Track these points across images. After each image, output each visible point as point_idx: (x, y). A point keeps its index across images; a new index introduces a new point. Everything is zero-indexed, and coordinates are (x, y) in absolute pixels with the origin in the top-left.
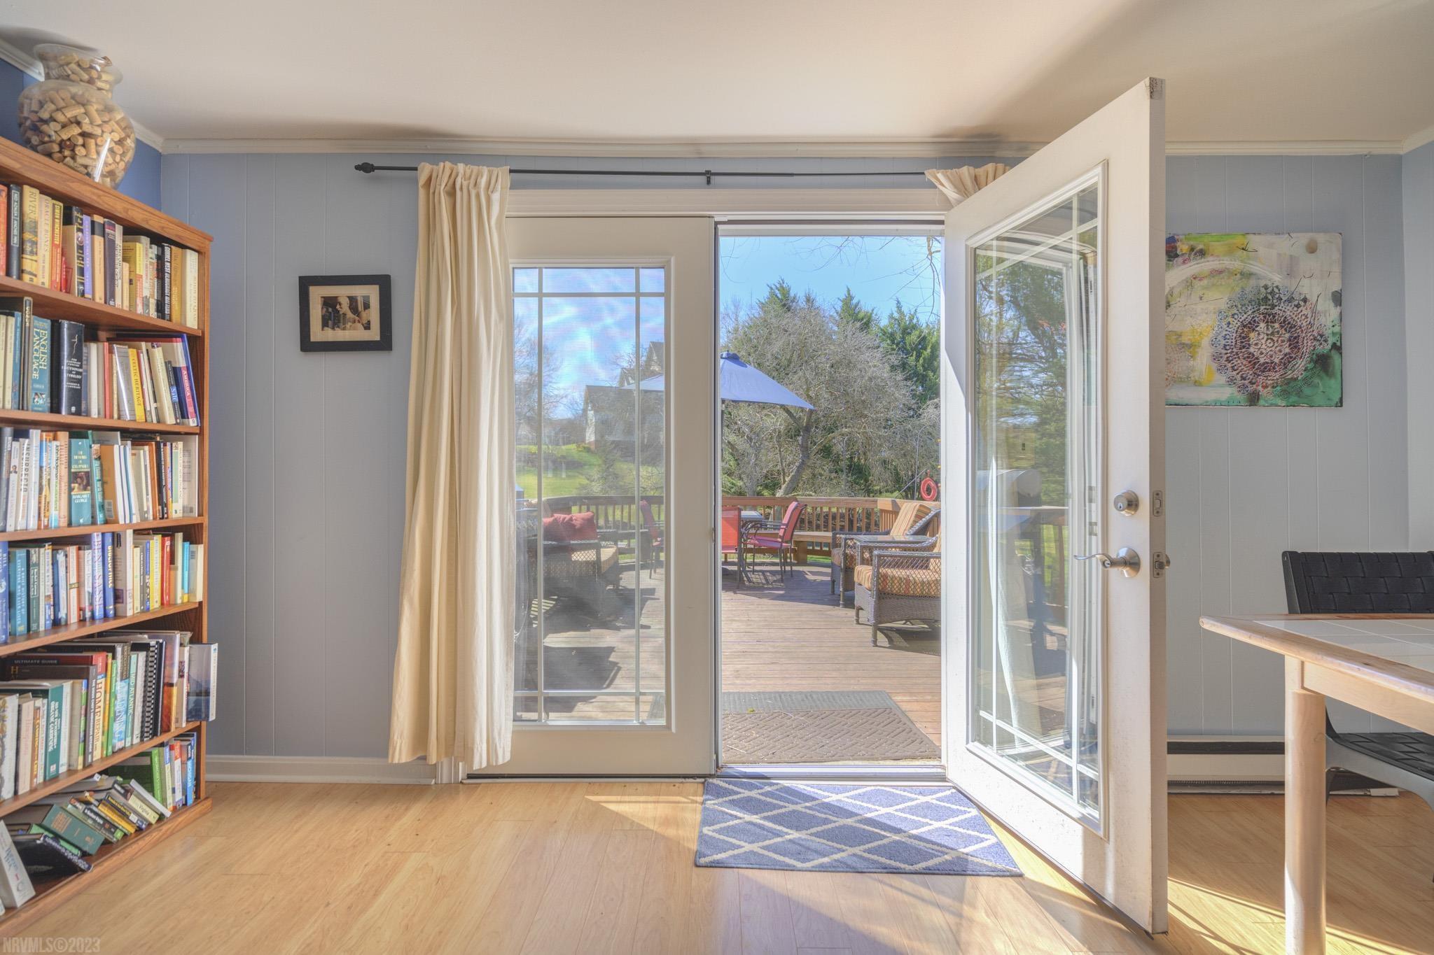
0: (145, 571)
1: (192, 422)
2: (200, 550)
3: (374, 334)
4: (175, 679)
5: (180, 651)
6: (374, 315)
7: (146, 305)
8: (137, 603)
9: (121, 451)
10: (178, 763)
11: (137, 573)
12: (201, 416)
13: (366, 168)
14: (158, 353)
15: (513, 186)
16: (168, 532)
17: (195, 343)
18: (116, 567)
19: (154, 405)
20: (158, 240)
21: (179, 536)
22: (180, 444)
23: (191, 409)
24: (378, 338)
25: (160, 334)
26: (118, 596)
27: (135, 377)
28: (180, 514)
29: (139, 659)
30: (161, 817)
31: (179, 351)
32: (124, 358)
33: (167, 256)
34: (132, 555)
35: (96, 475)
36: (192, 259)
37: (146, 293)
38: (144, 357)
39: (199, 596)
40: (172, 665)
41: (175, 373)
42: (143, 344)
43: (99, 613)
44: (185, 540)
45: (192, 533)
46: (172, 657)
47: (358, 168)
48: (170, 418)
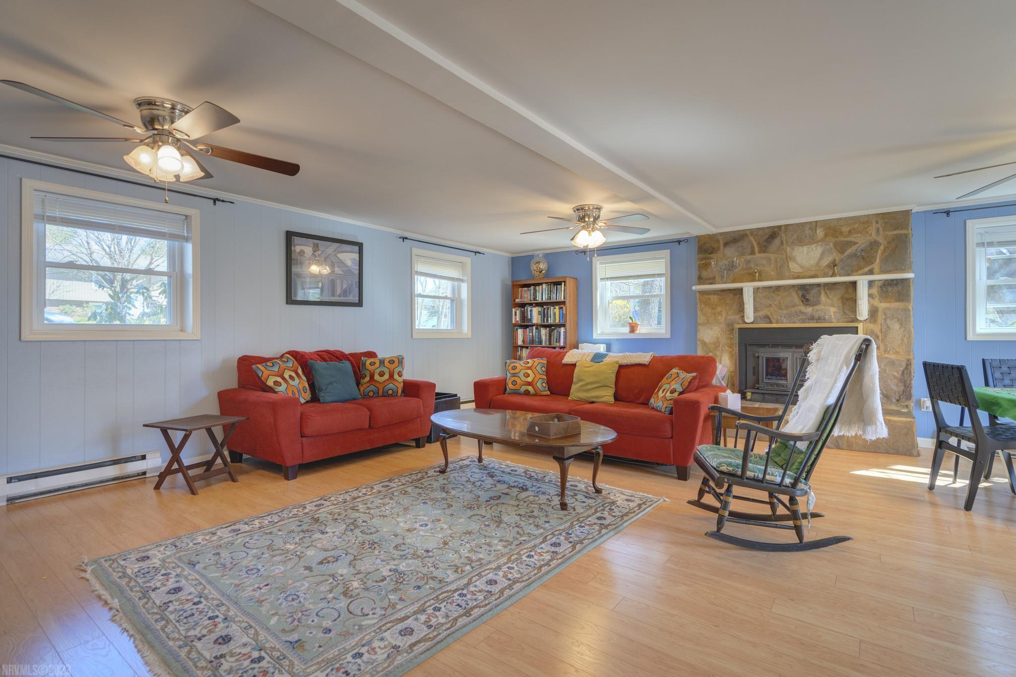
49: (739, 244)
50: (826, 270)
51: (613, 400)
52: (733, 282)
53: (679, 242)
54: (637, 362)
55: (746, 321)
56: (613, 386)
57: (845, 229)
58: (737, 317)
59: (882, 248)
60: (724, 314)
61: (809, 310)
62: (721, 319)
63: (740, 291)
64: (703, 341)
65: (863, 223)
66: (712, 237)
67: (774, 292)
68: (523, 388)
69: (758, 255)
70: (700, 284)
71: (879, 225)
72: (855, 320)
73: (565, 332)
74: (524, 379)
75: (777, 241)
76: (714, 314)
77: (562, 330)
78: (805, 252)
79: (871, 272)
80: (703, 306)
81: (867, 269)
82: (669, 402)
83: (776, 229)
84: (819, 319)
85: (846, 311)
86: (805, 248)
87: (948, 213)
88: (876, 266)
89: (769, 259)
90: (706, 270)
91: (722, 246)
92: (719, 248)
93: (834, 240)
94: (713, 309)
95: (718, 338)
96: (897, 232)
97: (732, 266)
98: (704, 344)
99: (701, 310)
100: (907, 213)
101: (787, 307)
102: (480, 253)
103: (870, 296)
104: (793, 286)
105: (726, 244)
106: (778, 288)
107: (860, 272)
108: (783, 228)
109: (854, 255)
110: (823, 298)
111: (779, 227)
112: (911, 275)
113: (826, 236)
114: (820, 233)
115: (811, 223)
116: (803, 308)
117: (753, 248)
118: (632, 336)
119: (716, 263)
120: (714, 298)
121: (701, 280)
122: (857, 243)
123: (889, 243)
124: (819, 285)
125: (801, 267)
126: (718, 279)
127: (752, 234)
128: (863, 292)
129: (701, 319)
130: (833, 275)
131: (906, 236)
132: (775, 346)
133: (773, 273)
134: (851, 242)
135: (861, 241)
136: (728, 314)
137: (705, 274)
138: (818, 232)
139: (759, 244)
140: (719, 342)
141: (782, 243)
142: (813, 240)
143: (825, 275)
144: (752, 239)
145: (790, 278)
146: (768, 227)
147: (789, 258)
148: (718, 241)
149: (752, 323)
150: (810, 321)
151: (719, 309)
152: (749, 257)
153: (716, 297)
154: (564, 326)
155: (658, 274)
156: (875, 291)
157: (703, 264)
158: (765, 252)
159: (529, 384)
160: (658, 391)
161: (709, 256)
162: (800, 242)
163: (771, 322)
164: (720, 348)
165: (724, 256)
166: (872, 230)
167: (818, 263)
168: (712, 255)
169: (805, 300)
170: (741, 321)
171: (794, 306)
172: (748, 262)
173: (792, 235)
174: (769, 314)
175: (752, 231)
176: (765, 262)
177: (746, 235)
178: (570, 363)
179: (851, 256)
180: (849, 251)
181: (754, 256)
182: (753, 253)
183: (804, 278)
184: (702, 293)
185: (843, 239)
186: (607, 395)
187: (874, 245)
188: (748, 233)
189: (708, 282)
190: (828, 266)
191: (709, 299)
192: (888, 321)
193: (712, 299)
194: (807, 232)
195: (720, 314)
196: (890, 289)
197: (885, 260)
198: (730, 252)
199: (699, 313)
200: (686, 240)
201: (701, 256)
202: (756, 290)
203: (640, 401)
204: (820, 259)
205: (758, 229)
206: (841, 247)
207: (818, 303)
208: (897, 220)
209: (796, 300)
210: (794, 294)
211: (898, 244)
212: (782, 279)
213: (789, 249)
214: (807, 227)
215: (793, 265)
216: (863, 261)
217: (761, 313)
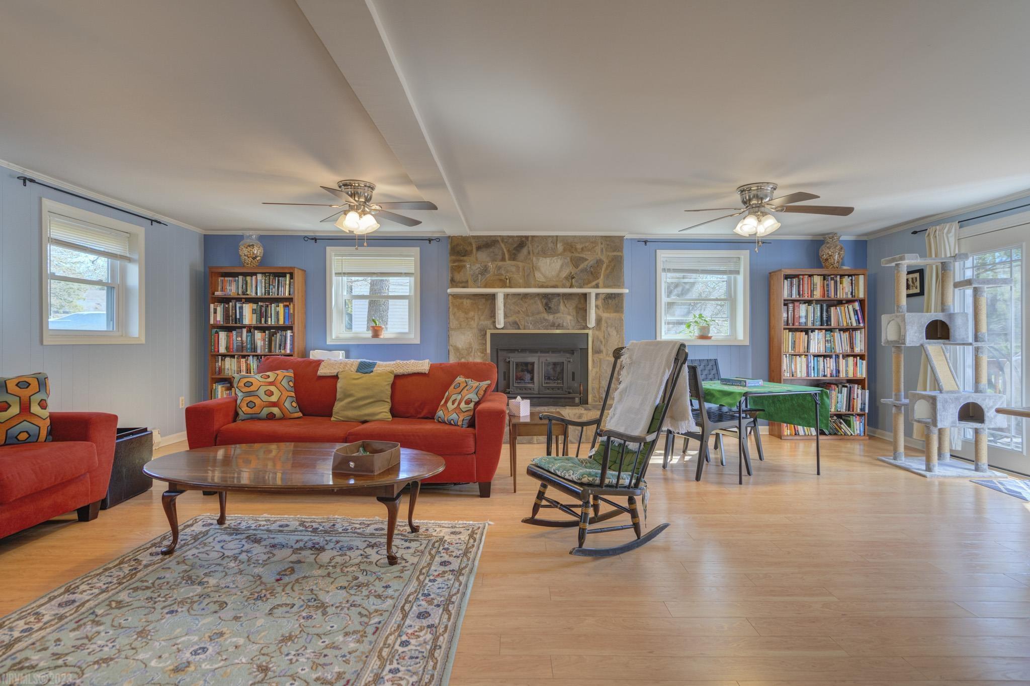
0: (847, 366)
1: (862, 325)
2: (864, 362)
3: (918, 291)
4: (855, 397)
5: (857, 390)
6: (918, 284)
7: (847, 294)
8: (844, 375)
9: (837, 334)
10: (858, 422)
11: (844, 366)
12: (864, 322)
13: (915, 233)
14: (850, 307)
15: (961, 227)
16: (855, 356)
17: (862, 302)
18: (837, 363)
19: (850, 321)
20: (849, 276)
21: (858, 358)
22: (859, 332)
23: (861, 321)
24: (919, 291)
25: (849, 302)
26: (838, 371)
27: (843, 314)
28: (859, 351)
29: (845, 390)
30: (851, 435)
31: (857, 305)
32: (840, 309)
33: (853, 279)
34: (842, 362)
35: (832, 340)
36: (861, 278)
37: (847, 291)
38: (846, 308)
39: (864, 375)
40: (854, 393)
41: (855, 312)
42: (846, 305)
43: (835, 375)
44: (860, 359)
45: (862, 357)
46: (854, 391)
47: (912, 233)
48: (854, 324)
49: (491, 250)
50: (564, 281)
51: (390, 417)
52: (485, 287)
53: (430, 240)
54: (416, 371)
55: (498, 326)
56: (389, 400)
57: (579, 246)
58: (488, 323)
59: (605, 265)
60: (476, 317)
61: (551, 317)
62: (474, 324)
63: (493, 297)
64: (455, 346)
65: (592, 242)
66: (465, 239)
67: (522, 299)
68: (266, 411)
69: (508, 262)
70: (453, 287)
71: (603, 246)
72: (586, 327)
73: (293, 337)
74: (265, 398)
75: (525, 251)
76: (467, 319)
77: (289, 333)
78: (548, 263)
79: (597, 286)
80: (456, 310)
81: (594, 283)
82: (465, 414)
83: (524, 239)
84: (559, 327)
85: (579, 320)
86: (548, 260)
87: (646, 242)
88: (601, 281)
89: (518, 267)
90: (459, 272)
91: (474, 250)
92: (471, 251)
93: (570, 254)
94: (466, 313)
95: (470, 344)
96: (615, 253)
97: (485, 270)
98: (457, 349)
99: (454, 314)
100: (621, 238)
101: (533, 314)
102: (160, 223)
103: (597, 306)
104: (538, 295)
105: (479, 248)
106: (526, 296)
107: (590, 285)
108: (530, 239)
109: (584, 270)
110: (562, 307)
111: (527, 237)
112: (627, 291)
113: (565, 250)
114: (560, 247)
115: (552, 237)
116: (546, 316)
117: (504, 254)
118: (376, 341)
119: (471, 266)
120: (467, 303)
121: (454, 283)
122: (586, 260)
123: (610, 262)
124: (558, 295)
125: (545, 277)
126: (470, 282)
127: (503, 241)
128: (593, 302)
129: (454, 323)
130: (571, 286)
131: (621, 257)
132: (523, 351)
133: (521, 281)
134: (583, 258)
135: (591, 259)
136: (480, 319)
137: (458, 277)
138: (558, 246)
139: (509, 251)
140: (472, 348)
141: (529, 253)
142: (554, 254)
143: (564, 286)
144: (503, 245)
145: (535, 287)
146: (517, 236)
147: (534, 268)
148: (471, 244)
149: (502, 329)
150: (552, 328)
151: (471, 314)
152: (500, 263)
153: (469, 301)
154: (291, 328)
155: (405, 273)
156: (600, 303)
157: (456, 266)
158: (514, 259)
159: (274, 404)
160: (446, 402)
161: (462, 258)
162: (544, 253)
163: (519, 328)
164: (472, 354)
165: (477, 260)
166: (598, 249)
167: (558, 275)
168: (465, 258)
169: (548, 308)
170: (492, 327)
171: (539, 313)
172: (499, 268)
173: (538, 246)
174: (517, 320)
175: (502, 237)
176: (514, 269)
177: (498, 241)
178: (329, 375)
179: (582, 271)
180: (582, 266)
181: (505, 263)
182: (503, 259)
183: (547, 287)
184: (455, 296)
185: (578, 255)
186: (383, 411)
187: (599, 262)
188: (499, 239)
189: (461, 285)
190: (566, 278)
191: (462, 303)
192: (609, 329)
193: (465, 303)
194: (550, 245)
195: (473, 319)
196: (610, 301)
197: (607, 277)
198: (483, 256)
199: (451, 317)
200: (438, 239)
201: (454, 257)
202: (507, 296)
203: (422, 415)
204: (560, 271)
205: (508, 236)
206: (576, 262)
207: (557, 311)
208: (614, 244)
209: (540, 307)
210: (539, 302)
211: (616, 264)
212: (529, 287)
213: (534, 259)
214: (550, 240)
215: (538, 275)
216: (591, 275)
217: (511, 319)
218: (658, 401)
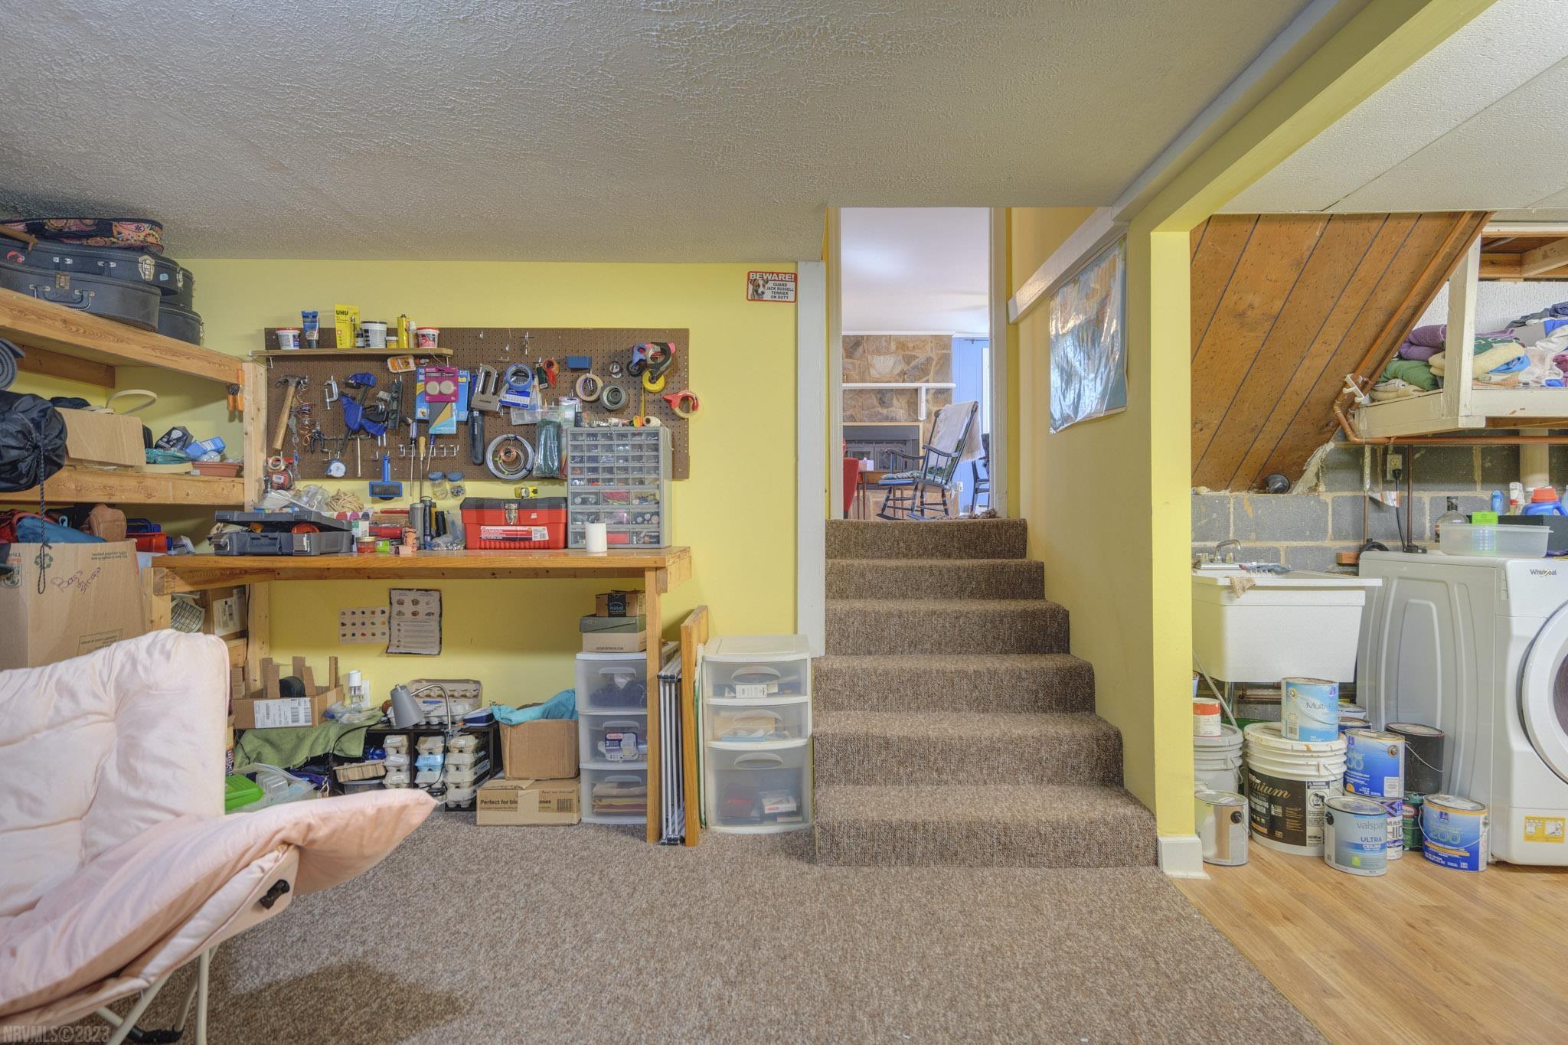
50: (897, 377)
57: (911, 345)
59: (934, 363)
61: (885, 411)
65: (922, 341)
67: (858, 394)
69: (845, 360)
71: (932, 345)
72: (917, 420)
75: (860, 350)
78: (882, 361)
79: (927, 381)
81: (925, 379)
83: (859, 339)
84: (892, 419)
85: (911, 413)
86: (882, 358)
87: (973, 340)
88: (931, 376)
89: (854, 364)
93: (903, 353)
96: (943, 351)
100: (949, 337)
101: (868, 408)
103: (927, 401)
104: (873, 389)
106: (861, 391)
107: (920, 380)
108: (865, 338)
109: (915, 366)
110: (895, 401)
111: (862, 337)
112: (952, 385)
113: (897, 348)
114: (893, 346)
115: (886, 336)
116: (880, 409)
122: (917, 357)
123: (939, 359)
124: (892, 389)
125: (879, 373)
128: (923, 396)
130: (904, 381)
131: (949, 355)
132: (860, 442)
133: (857, 377)
134: (914, 356)
135: (921, 356)
138: (891, 345)
141: (864, 351)
142: (888, 352)
143: (897, 381)
145: (870, 382)
146: (853, 337)
147: (869, 366)
150: (886, 421)
156: (930, 396)
158: (851, 358)
162: (878, 352)
163: (855, 421)
166: (928, 347)
167: (891, 371)
169: (882, 403)
171: (874, 407)
173: (873, 346)
174: (855, 413)
176: (850, 367)
179: (914, 368)
180: (913, 363)
183: (881, 382)
185: (909, 353)
187: (929, 360)
190: (899, 375)
194: (884, 344)
196: (939, 395)
197: (937, 373)
204: (893, 368)
206: (908, 359)
207: (891, 405)
208: (943, 343)
209: (875, 402)
210: (873, 396)
211: (945, 363)
212: (865, 382)
213: (870, 357)
214: (884, 339)
215: (873, 372)
216: (921, 372)
217: (848, 413)
218: (960, 437)
